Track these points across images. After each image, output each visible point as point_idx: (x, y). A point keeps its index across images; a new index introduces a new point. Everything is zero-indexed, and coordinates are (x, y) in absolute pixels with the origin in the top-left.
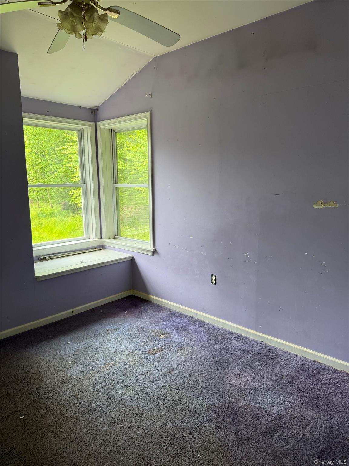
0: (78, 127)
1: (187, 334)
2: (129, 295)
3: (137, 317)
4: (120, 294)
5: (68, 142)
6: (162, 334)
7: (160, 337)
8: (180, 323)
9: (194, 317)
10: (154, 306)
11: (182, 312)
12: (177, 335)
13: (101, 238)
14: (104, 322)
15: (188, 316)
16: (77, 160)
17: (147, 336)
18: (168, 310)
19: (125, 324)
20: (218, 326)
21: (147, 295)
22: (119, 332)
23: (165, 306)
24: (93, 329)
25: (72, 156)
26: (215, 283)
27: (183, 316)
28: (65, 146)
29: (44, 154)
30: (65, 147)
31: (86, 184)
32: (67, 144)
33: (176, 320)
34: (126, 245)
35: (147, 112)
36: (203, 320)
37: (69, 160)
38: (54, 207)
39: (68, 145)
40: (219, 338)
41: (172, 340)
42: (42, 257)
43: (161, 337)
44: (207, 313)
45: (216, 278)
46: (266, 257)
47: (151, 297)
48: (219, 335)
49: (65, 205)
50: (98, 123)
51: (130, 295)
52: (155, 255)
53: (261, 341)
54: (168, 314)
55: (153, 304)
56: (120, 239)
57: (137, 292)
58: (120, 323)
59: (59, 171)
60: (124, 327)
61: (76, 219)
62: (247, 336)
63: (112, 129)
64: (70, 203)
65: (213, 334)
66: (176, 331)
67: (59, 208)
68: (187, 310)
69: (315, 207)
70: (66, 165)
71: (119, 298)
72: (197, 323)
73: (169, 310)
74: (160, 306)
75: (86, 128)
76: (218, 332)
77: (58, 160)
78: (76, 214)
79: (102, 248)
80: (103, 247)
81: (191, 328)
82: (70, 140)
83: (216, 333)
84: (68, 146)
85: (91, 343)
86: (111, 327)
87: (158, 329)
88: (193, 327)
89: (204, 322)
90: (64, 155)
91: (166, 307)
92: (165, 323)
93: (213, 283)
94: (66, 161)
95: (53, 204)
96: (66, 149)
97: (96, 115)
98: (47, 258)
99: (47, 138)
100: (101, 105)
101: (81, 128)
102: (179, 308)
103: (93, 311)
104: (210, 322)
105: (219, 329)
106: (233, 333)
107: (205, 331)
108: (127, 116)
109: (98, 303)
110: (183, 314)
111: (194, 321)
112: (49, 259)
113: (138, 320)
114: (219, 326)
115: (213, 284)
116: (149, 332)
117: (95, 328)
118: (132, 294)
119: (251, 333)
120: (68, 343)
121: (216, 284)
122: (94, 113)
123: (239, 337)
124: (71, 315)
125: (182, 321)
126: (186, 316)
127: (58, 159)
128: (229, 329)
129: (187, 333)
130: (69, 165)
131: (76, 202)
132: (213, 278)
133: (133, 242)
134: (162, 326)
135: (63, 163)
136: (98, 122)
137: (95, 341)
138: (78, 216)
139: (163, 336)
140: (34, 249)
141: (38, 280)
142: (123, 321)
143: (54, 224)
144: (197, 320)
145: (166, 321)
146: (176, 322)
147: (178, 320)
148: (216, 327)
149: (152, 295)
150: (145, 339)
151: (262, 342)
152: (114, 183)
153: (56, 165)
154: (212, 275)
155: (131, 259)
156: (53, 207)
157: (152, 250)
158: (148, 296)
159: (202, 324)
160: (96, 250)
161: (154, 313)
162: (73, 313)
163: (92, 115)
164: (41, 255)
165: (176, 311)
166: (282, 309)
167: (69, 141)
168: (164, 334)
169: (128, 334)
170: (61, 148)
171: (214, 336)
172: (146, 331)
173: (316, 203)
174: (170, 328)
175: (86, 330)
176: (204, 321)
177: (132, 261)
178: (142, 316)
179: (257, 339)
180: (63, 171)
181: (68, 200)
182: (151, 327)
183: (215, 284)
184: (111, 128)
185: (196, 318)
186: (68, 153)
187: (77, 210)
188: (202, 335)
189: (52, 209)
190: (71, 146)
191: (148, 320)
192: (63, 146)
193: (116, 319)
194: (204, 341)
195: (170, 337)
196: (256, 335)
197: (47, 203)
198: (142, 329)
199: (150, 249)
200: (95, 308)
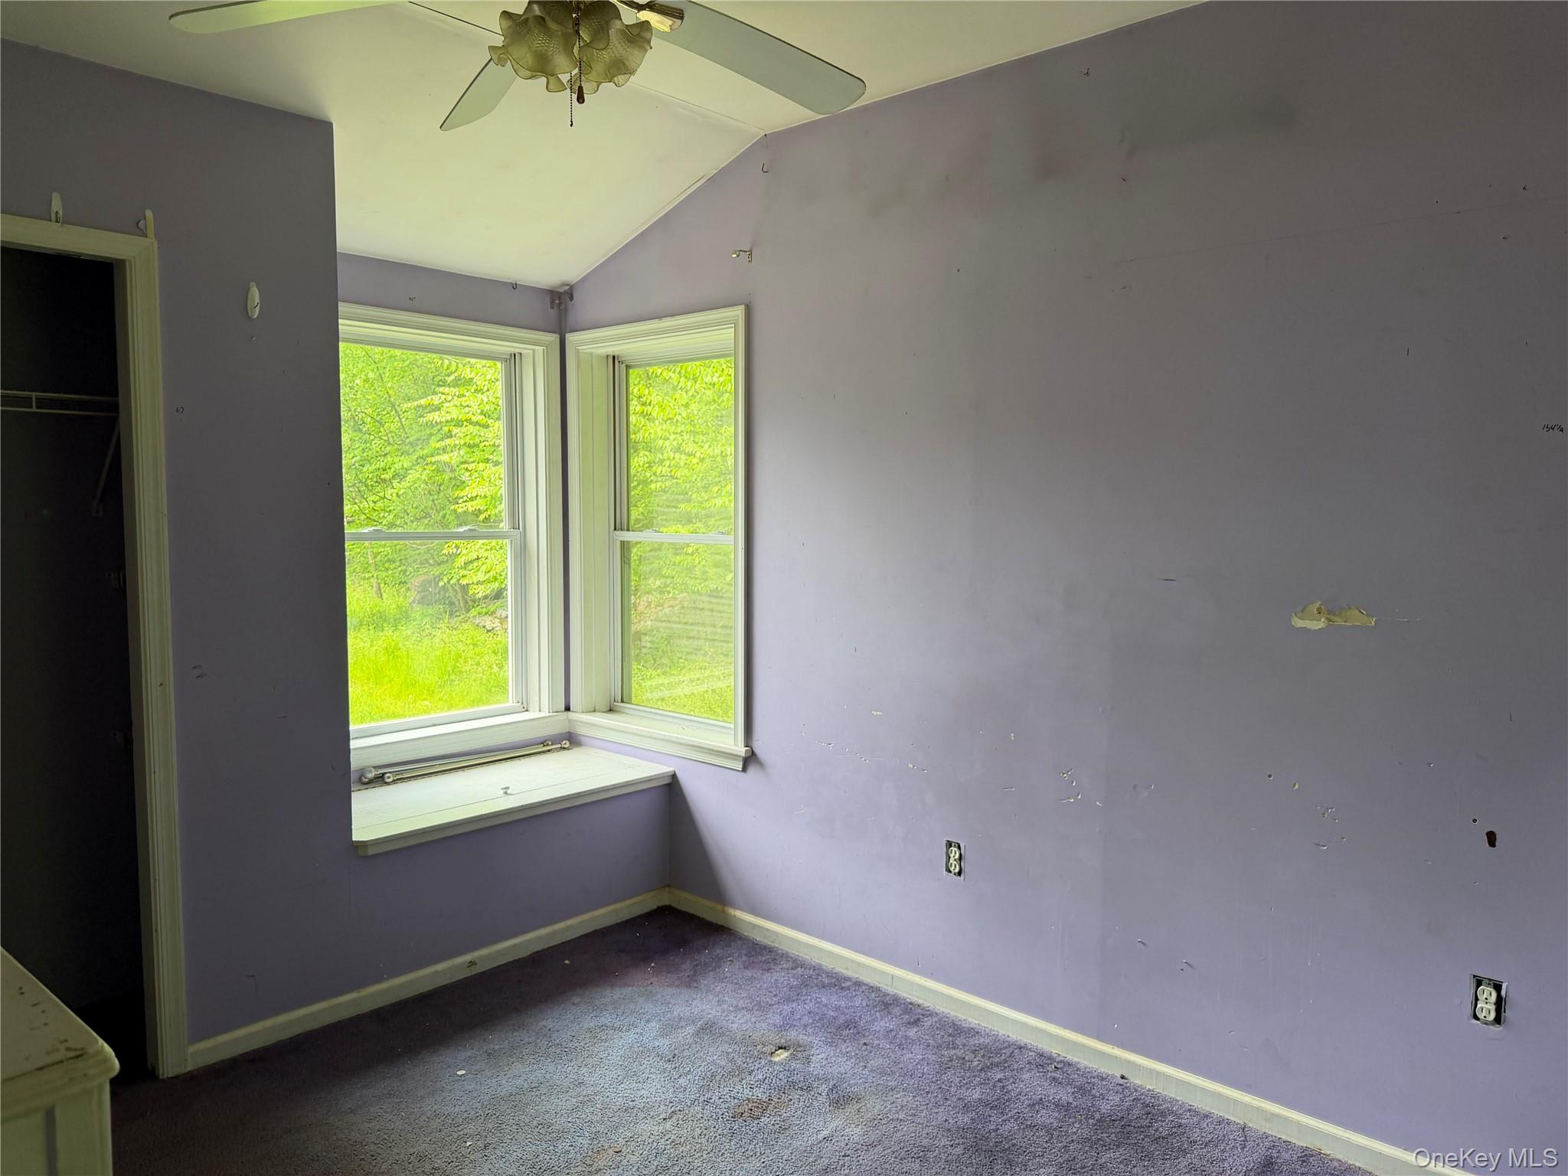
0: (507, 347)
1: (864, 1048)
2: (658, 907)
3: (689, 986)
4: (628, 902)
5: (443, 383)
6: (780, 1048)
7: (772, 1059)
8: (837, 1009)
9: (883, 987)
10: (745, 947)
11: (841, 970)
12: (830, 1051)
13: (568, 709)
14: (577, 1000)
15: (865, 984)
16: (471, 442)
17: (728, 1054)
18: (794, 962)
19: (650, 1008)
20: (970, 1020)
21: (719, 907)
22: (630, 1037)
23: (783, 947)
24: (542, 1023)
25: (455, 430)
26: (957, 870)
27: (848, 984)
28: (434, 397)
29: (362, 420)
30: (436, 400)
31: (525, 531)
32: (441, 389)
33: (823, 999)
34: (654, 736)
35: (735, 308)
36: (914, 999)
37: (448, 441)
38: (385, 596)
39: (443, 394)
40: (976, 1063)
41: (815, 1068)
42: (371, 772)
43: (777, 1059)
44: (931, 976)
45: (960, 855)
46: (1135, 787)
47: (735, 916)
48: (974, 1052)
49: (424, 588)
50: (571, 338)
51: (660, 905)
52: (752, 770)
53: (1119, 1076)
54: (793, 977)
55: (741, 938)
56: (630, 712)
57: (686, 895)
58: (632, 1006)
59: (410, 478)
60: (648, 1021)
61: (460, 636)
62: (1071, 1057)
63: (614, 357)
64: (441, 584)
65: (954, 1048)
66: (826, 1037)
67: (401, 599)
68: (859, 965)
69: (1299, 623)
70: (437, 458)
71: (625, 916)
72: (896, 1011)
73: (797, 963)
74: (765, 948)
75: (531, 351)
76: (972, 1041)
77: (407, 441)
78: (459, 619)
79: (570, 743)
80: (570, 740)
81: (878, 1029)
82: (453, 377)
83: (964, 1045)
84: (443, 397)
85: (539, 1074)
86: (603, 1020)
87: (763, 1028)
88: (883, 1024)
89: (919, 1006)
90: (431, 425)
91: (787, 953)
92: (787, 1008)
93: (950, 872)
94: (438, 445)
95: (382, 585)
96: (438, 409)
97: (566, 309)
98: (389, 778)
99: (376, 370)
100: (584, 280)
101: (513, 351)
102: (830, 954)
103: (539, 960)
104: (942, 1008)
105: (973, 1032)
106: (1020, 1048)
107: (926, 1037)
108: (669, 319)
109: (555, 932)
110: (847, 979)
111: (887, 1003)
112: (394, 782)
113: (695, 996)
114: (973, 1021)
115: (952, 875)
116: (733, 1041)
117: (549, 1023)
118: (667, 903)
119: (1083, 1046)
120: (459, 1073)
121: (962, 876)
122: (560, 304)
123: (1043, 1061)
124: (466, 974)
125: (843, 1004)
126: (858, 984)
127: (408, 437)
128: (1007, 1034)
129: (865, 1044)
130: (445, 458)
131: (464, 582)
132: (952, 856)
133: (675, 723)
134: (777, 1020)
135: (425, 452)
136: (572, 331)
137: (551, 1067)
138: (465, 626)
139: (782, 1055)
140: (353, 744)
141: (361, 853)
142: (641, 1000)
143: (388, 652)
144: (896, 1001)
145: (789, 1000)
146: (825, 1005)
147: (830, 999)
148: (963, 1025)
149: (736, 908)
150: (723, 1063)
151: (1123, 1077)
152: (615, 529)
153: (402, 458)
154: (949, 844)
155: (669, 782)
156: (381, 596)
157: (739, 754)
158: (723, 911)
159: (914, 1014)
160: (549, 751)
161: (749, 973)
162: (472, 968)
163: (553, 313)
164: (369, 767)
165: (820, 965)
166: (1191, 966)
167: (450, 379)
168: (785, 1048)
169: (663, 1043)
170: (423, 402)
171: (958, 1058)
172: (722, 1035)
173: (1302, 611)
174: (805, 1026)
175: (519, 1027)
176: (920, 1002)
177: (671, 791)
178: (706, 982)
179: (1104, 1069)
180: (424, 477)
181: (436, 571)
182: (739, 1023)
183: (959, 873)
184: (612, 354)
185: (891, 990)
186: (443, 420)
187: (465, 606)
188: (917, 1052)
189: (378, 600)
190: (456, 398)
191: (727, 998)
192: (429, 398)
193: (618, 993)
194: (923, 1074)
195: (808, 1060)
196: (1103, 1054)
197: (364, 579)
198: (708, 1029)
199: (736, 748)
200: (543, 950)
